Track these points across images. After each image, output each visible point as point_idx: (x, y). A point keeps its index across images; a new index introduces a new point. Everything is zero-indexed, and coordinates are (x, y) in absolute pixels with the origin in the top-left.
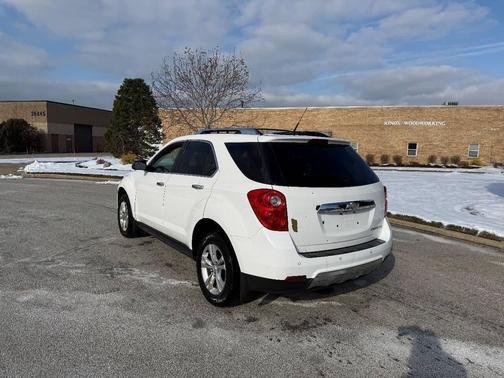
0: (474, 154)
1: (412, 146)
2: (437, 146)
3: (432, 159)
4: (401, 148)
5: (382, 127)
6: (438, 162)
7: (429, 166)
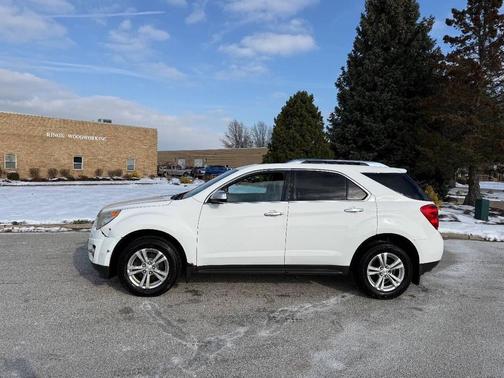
0: (130, 167)
1: (78, 160)
2: (101, 160)
3: (99, 172)
4: (66, 161)
5: (44, 139)
6: (105, 175)
7: (98, 180)
